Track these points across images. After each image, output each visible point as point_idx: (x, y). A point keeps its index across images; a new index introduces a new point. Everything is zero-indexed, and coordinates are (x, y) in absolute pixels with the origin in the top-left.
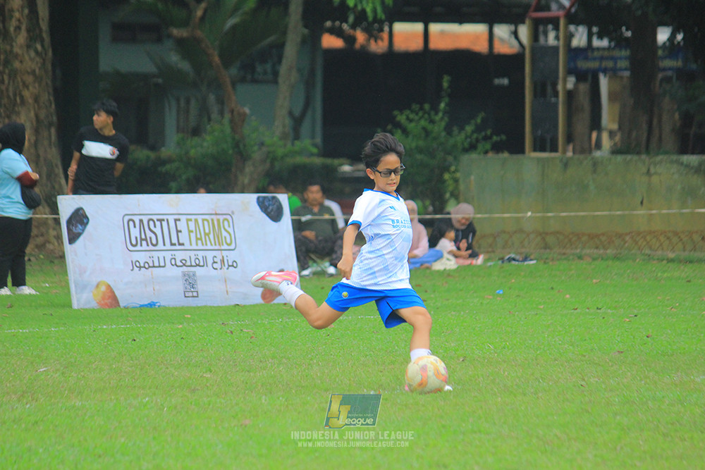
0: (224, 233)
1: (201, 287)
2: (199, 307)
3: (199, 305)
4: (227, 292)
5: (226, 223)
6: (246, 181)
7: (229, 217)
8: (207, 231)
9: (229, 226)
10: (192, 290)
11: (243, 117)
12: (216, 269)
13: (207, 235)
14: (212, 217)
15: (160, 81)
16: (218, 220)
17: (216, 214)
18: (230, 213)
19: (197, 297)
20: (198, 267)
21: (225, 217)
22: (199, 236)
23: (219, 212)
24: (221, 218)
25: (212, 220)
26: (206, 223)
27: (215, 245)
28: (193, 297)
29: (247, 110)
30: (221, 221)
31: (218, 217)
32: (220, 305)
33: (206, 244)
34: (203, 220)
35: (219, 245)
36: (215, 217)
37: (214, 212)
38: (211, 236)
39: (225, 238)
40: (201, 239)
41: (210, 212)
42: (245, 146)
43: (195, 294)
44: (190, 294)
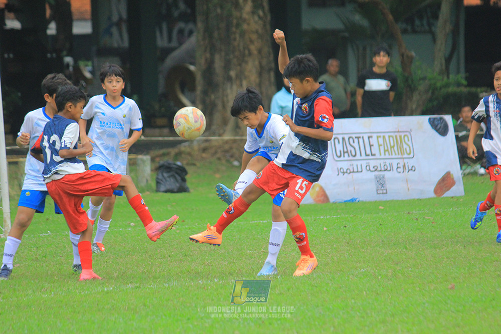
0: (405, 146)
1: (388, 186)
2: (388, 201)
3: (388, 199)
4: (408, 189)
5: (406, 138)
6: (414, 107)
7: (408, 134)
8: (392, 144)
9: (408, 140)
10: (383, 188)
11: (411, 59)
12: (400, 172)
13: (392, 147)
14: (396, 134)
15: (346, 34)
16: (400, 137)
17: (398, 132)
18: (409, 130)
19: (386, 193)
20: (386, 172)
21: (405, 133)
22: (386, 148)
23: (400, 130)
24: (403, 135)
25: (396, 136)
26: (391, 139)
27: (399, 154)
28: (383, 193)
29: (413, 54)
30: (403, 136)
31: (400, 134)
32: (404, 199)
33: (392, 154)
34: (389, 137)
35: (402, 154)
36: (398, 135)
37: (397, 130)
38: (396, 148)
39: (406, 149)
40: (388, 150)
41: (394, 130)
42: (412, 81)
43: (385, 191)
44: (381, 192)
